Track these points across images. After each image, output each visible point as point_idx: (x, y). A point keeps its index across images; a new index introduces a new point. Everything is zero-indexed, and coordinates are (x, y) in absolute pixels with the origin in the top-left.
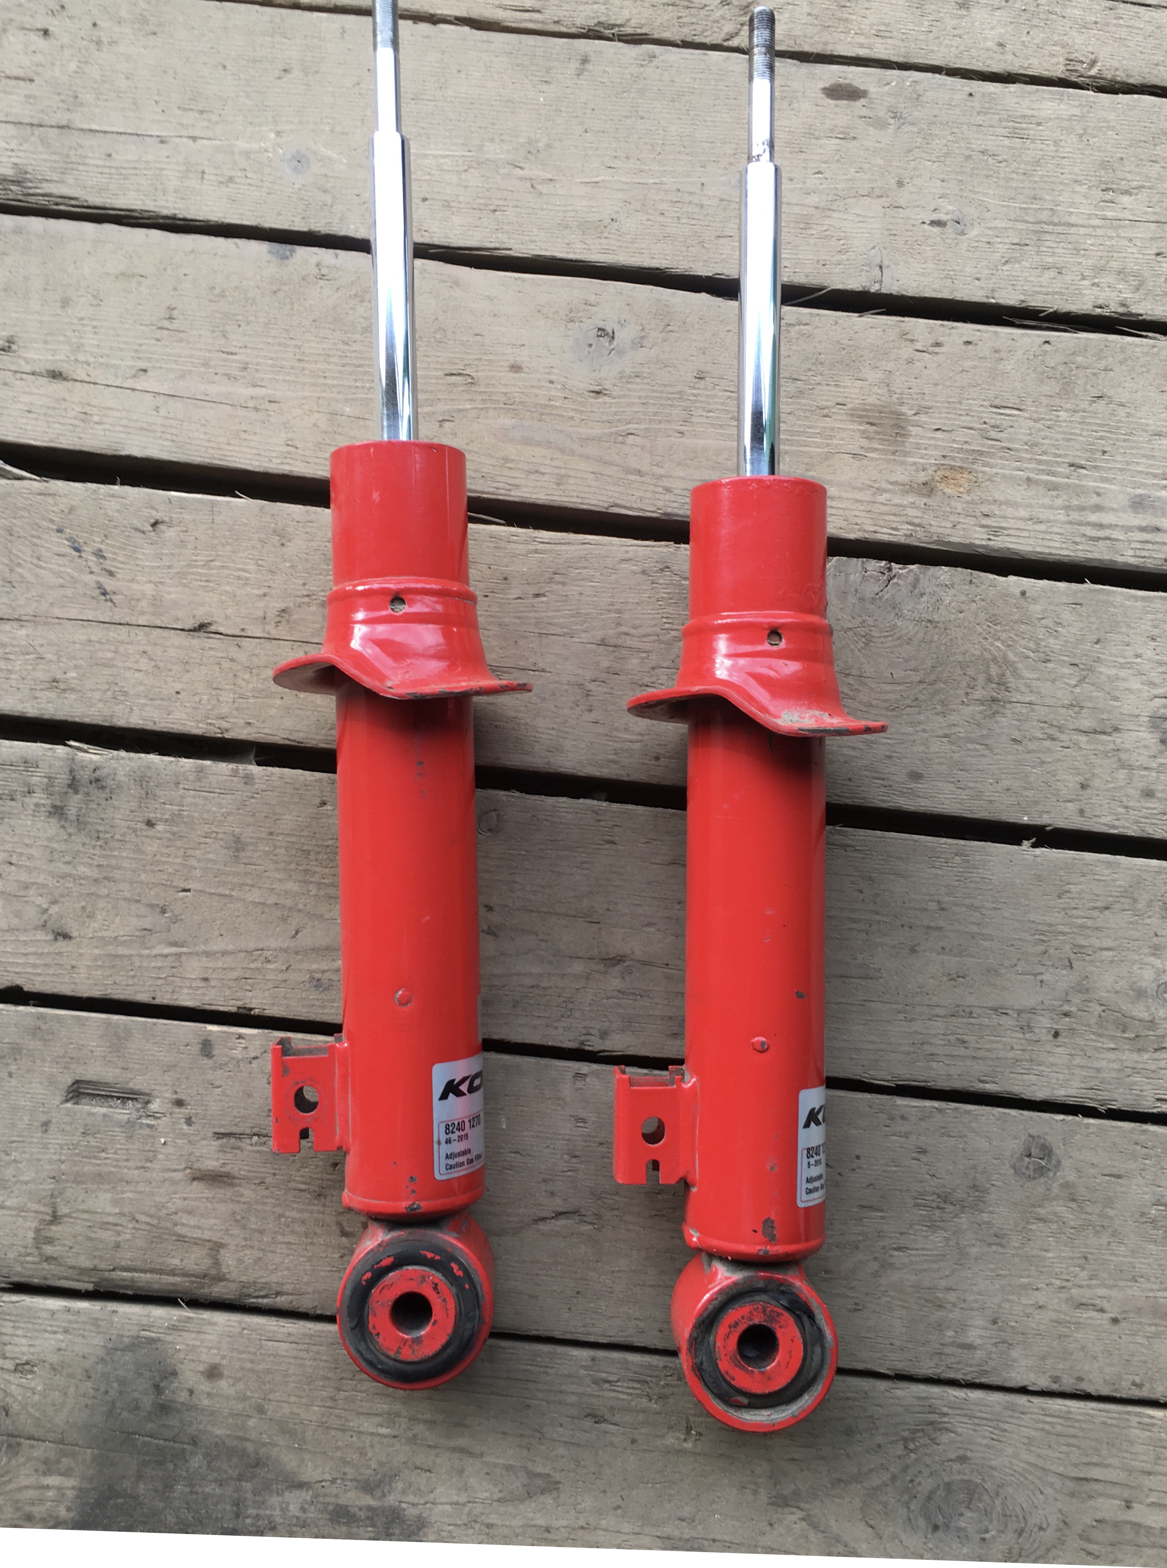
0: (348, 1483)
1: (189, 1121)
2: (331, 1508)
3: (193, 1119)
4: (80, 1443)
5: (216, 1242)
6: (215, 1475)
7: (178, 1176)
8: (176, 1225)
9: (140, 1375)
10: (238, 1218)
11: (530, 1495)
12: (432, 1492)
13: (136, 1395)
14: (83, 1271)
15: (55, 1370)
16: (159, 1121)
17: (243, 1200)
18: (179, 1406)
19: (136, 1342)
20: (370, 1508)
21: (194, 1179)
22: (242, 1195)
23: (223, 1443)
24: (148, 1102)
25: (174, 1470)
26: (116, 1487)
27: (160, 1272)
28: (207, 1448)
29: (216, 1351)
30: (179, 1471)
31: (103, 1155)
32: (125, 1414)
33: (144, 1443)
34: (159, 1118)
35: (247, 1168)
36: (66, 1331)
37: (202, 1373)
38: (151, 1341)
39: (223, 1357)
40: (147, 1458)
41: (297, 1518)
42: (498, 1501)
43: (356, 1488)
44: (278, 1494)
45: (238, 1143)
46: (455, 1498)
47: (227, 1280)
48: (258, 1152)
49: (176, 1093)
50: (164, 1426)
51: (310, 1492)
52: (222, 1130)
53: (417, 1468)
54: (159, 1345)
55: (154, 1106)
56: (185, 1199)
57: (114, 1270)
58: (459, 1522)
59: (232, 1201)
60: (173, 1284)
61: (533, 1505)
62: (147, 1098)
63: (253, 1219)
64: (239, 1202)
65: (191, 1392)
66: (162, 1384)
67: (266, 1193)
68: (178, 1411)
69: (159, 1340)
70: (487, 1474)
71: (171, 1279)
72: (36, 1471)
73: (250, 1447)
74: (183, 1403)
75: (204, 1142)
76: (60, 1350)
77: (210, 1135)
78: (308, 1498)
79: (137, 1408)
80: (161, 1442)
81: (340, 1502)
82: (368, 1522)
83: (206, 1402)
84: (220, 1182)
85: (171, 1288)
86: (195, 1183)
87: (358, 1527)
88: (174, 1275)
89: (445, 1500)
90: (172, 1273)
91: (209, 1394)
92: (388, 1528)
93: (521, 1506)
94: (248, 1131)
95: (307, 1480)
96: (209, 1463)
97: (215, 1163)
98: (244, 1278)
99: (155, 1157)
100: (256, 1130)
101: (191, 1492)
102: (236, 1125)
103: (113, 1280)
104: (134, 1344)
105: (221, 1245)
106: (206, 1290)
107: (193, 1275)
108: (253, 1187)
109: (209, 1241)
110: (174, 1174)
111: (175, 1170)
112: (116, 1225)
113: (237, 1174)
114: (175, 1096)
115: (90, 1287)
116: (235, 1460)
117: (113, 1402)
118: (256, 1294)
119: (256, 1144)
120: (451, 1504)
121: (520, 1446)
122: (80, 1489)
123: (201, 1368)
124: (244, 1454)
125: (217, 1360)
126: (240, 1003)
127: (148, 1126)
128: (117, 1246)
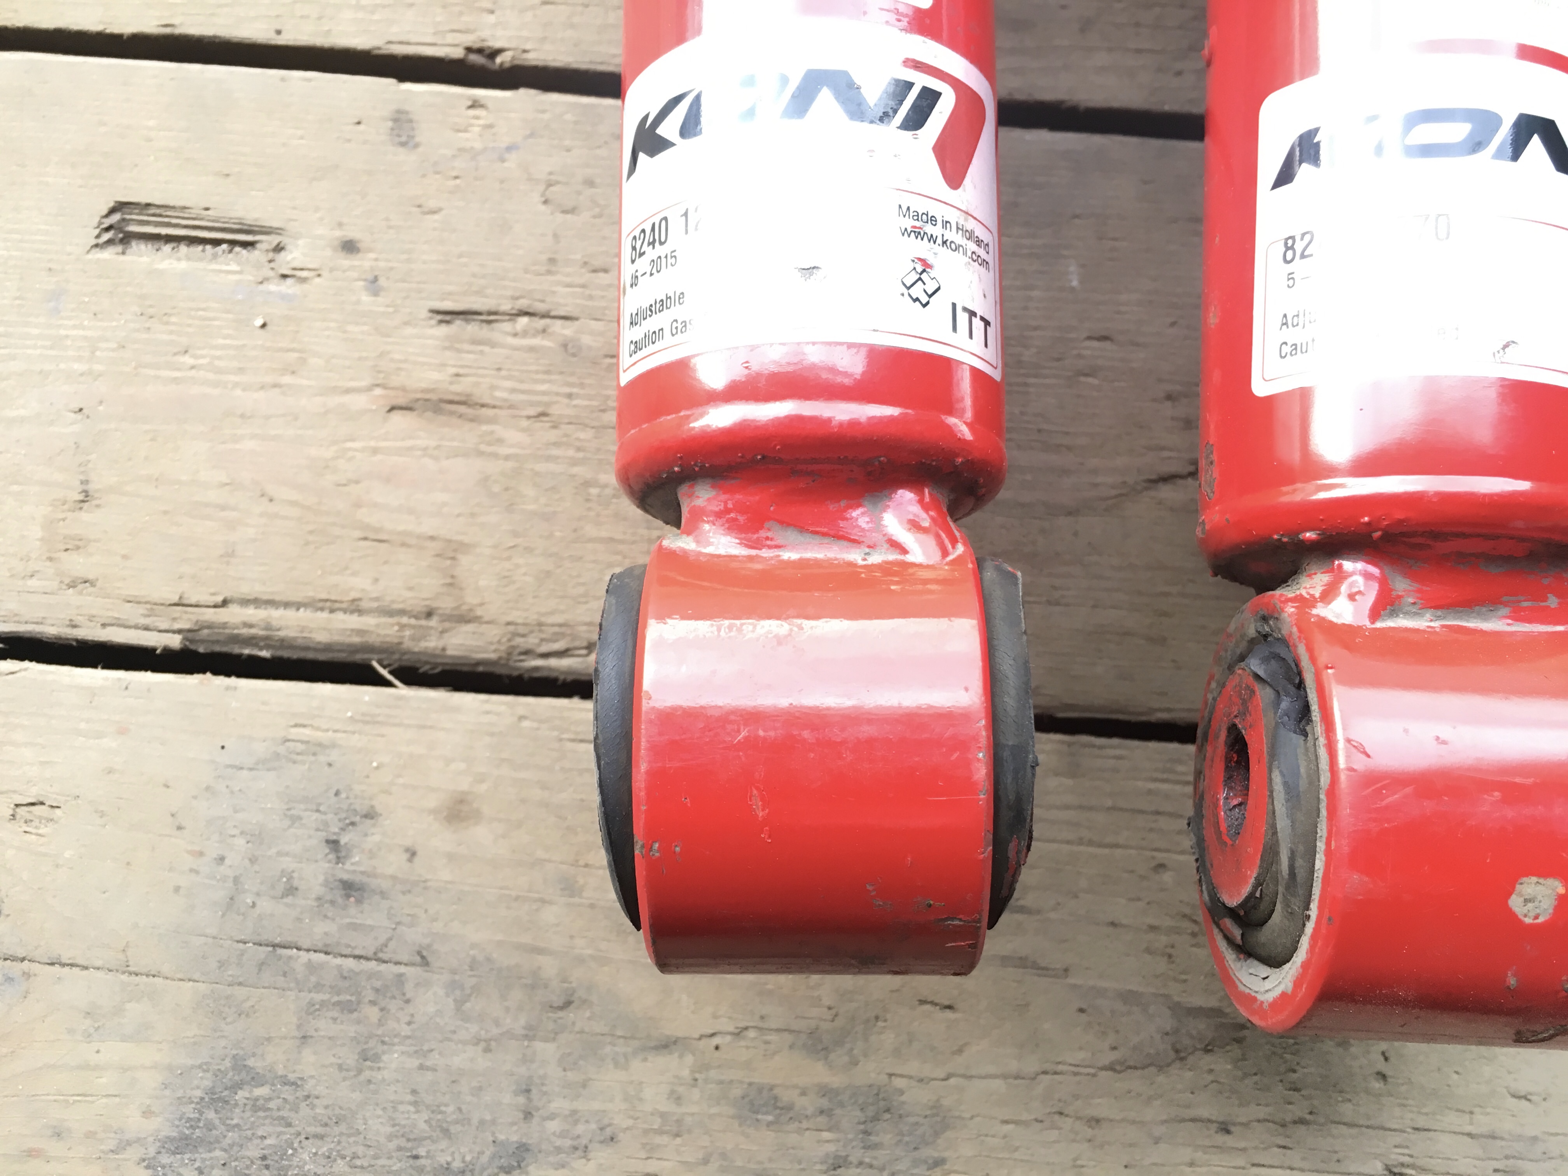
0: (772, 1037)
1: (373, 284)
2: (737, 1092)
3: (382, 281)
4: (166, 969)
5: (449, 541)
6: (474, 1028)
7: (359, 401)
8: (358, 505)
9: (295, 819)
10: (496, 489)
11: (1180, 1055)
12: (960, 1051)
13: (287, 863)
14: (154, 606)
15: (102, 814)
16: (306, 286)
17: (504, 451)
18: (385, 885)
19: (281, 749)
20: (825, 1091)
21: (392, 409)
22: (500, 441)
23: (489, 959)
24: (279, 249)
25: (381, 1023)
26: (251, 1062)
27: (330, 606)
28: (454, 972)
29: (462, 766)
30: (392, 1024)
31: (188, 360)
32: (265, 905)
33: (309, 965)
34: (304, 280)
35: (508, 384)
36: (122, 731)
37: (434, 812)
38: (317, 748)
39: (481, 779)
40: (319, 997)
41: (663, 1115)
42: (1111, 1068)
43: (791, 1047)
44: (617, 1065)
45: (484, 332)
46: (1013, 1066)
47: (476, 619)
48: (532, 349)
49: (340, 225)
50: (354, 927)
51: (689, 1059)
52: (448, 305)
53: (922, 1002)
54: (334, 755)
55: (292, 257)
56: (375, 451)
57: (225, 603)
58: (1025, 1116)
59: (481, 454)
60: (360, 632)
61: (1189, 1074)
62: (274, 240)
63: (530, 492)
64: (495, 456)
65: (412, 854)
66: (344, 840)
67: (553, 435)
68: (383, 895)
69: (333, 745)
70: (1082, 1010)
71: (354, 621)
72: (71, 1031)
73: (549, 967)
74: (394, 878)
75: (409, 331)
76: (110, 771)
77: (425, 314)
78: (686, 1073)
79: (291, 890)
80: (350, 963)
81: (757, 1079)
82: (822, 1120)
83: (445, 875)
84: (452, 413)
85: (356, 640)
86: (397, 416)
87: (800, 1132)
88: (360, 612)
89: (991, 1069)
90: (355, 608)
91: (451, 857)
92: (866, 1133)
93: (1161, 1079)
94: (506, 307)
95: (680, 1034)
96: (459, 1004)
97: (435, 376)
98: (516, 616)
99: (303, 361)
100: (523, 304)
101: (421, 1067)
102: (480, 293)
103: (224, 625)
104: (277, 756)
105: (462, 547)
106: (431, 643)
107: (402, 612)
108: (525, 423)
109: (432, 538)
110: (346, 399)
111: (348, 391)
112: (223, 508)
113: (486, 400)
114: (338, 233)
115: (175, 642)
116: (517, 995)
117: (236, 880)
118: (545, 648)
119: (525, 334)
120: (1004, 1077)
121: (1148, 951)
122: (170, 1068)
123: (432, 802)
124: (536, 983)
125: (464, 784)
126: (470, 40)
127: (283, 297)
128: (229, 555)
